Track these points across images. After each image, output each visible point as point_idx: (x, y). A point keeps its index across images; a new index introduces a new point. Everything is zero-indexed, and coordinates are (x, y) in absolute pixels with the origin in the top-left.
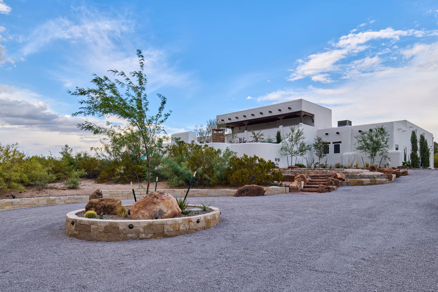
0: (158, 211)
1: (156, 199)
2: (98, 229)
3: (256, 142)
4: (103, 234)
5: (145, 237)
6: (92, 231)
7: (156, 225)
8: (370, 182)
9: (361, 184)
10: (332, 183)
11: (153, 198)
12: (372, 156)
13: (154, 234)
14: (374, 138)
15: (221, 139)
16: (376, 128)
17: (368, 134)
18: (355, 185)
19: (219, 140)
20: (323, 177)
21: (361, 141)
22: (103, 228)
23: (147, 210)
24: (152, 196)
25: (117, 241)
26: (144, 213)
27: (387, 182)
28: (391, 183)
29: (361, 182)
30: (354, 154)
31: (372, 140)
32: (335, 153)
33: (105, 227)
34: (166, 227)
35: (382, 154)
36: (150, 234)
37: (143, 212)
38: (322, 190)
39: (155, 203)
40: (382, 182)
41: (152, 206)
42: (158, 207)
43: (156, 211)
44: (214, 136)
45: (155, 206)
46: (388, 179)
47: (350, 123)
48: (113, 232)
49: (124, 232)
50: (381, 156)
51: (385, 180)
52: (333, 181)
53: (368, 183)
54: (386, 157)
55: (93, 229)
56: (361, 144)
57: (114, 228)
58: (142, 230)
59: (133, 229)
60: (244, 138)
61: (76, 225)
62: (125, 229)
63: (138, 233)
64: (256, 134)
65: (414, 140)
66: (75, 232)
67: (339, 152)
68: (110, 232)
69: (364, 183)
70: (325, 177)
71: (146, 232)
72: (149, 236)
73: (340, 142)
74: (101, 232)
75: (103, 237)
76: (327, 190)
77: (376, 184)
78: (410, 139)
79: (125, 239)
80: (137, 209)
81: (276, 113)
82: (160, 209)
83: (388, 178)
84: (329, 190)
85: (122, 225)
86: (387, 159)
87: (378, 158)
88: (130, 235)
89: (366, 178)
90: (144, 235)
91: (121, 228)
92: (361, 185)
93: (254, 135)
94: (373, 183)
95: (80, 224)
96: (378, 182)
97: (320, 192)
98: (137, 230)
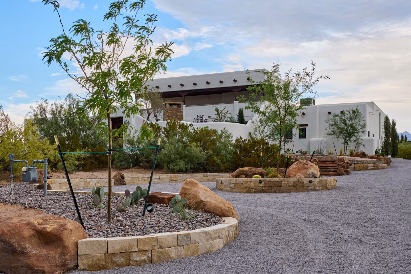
0: (311, 173)
1: (306, 165)
2: (288, 184)
3: (220, 121)
4: (292, 188)
5: (318, 189)
6: (283, 186)
7: (323, 181)
8: (373, 167)
9: (366, 168)
10: (345, 167)
11: (303, 165)
12: (346, 142)
13: (323, 187)
14: (348, 122)
15: (178, 117)
16: (349, 109)
17: (340, 117)
18: (361, 170)
19: (176, 117)
20: (329, 162)
21: (332, 125)
22: (292, 183)
23: (302, 173)
24: (302, 163)
25: (303, 191)
26: (300, 176)
27: (387, 167)
28: (389, 168)
29: (366, 167)
30: (324, 140)
31: (345, 123)
32: (300, 138)
33: (294, 182)
34: (328, 182)
35: (356, 140)
36: (320, 187)
37: (299, 174)
38: (342, 173)
39: (307, 169)
40: (383, 167)
41: (305, 171)
42: (310, 171)
43: (309, 173)
44: (169, 112)
45: (307, 171)
46: (387, 165)
47: (314, 101)
48: (300, 186)
49: (307, 186)
50: (355, 143)
51: (385, 165)
52: (345, 165)
53: (371, 167)
54: (361, 144)
55: (284, 184)
56: (333, 129)
57: (301, 183)
58: (317, 184)
59: (312, 183)
60: (203, 116)
61: (265, 183)
62: (307, 183)
63: (315, 186)
64: (220, 111)
65: (387, 125)
66: (264, 188)
67: (305, 138)
68: (297, 185)
69: (369, 168)
70: (331, 162)
71: (319, 186)
72: (320, 188)
73: (307, 125)
74: (291, 186)
75: (292, 189)
76: (345, 173)
77: (378, 169)
78: (384, 124)
79: (308, 190)
80: (294, 173)
81: (228, 84)
82: (312, 173)
83: (387, 163)
84: (348, 173)
85: (305, 180)
86: (361, 146)
87: (352, 146)
88: (310, 188)
89: (366, 163)
90: (317, 188)
91: (305, 182)
92: (366, 170)
93: (216, 113)
94: (376, 168)
95: (270, 182)
96: (379, 167)
97: (339, 175)
98: (314, 184)
